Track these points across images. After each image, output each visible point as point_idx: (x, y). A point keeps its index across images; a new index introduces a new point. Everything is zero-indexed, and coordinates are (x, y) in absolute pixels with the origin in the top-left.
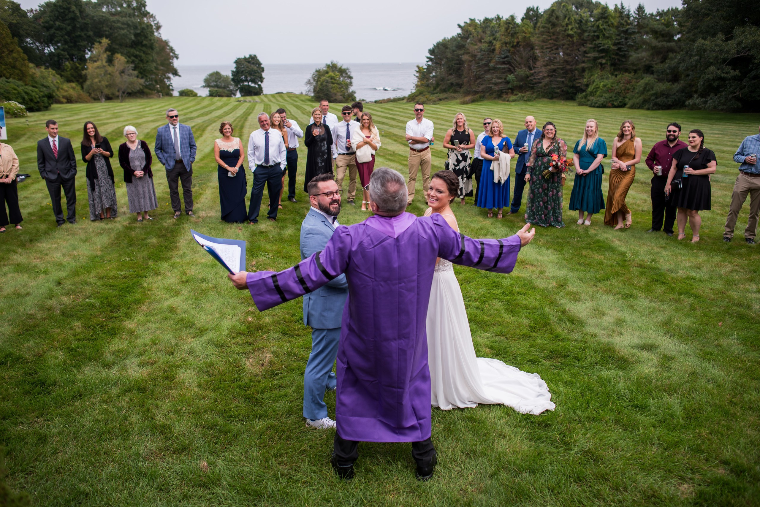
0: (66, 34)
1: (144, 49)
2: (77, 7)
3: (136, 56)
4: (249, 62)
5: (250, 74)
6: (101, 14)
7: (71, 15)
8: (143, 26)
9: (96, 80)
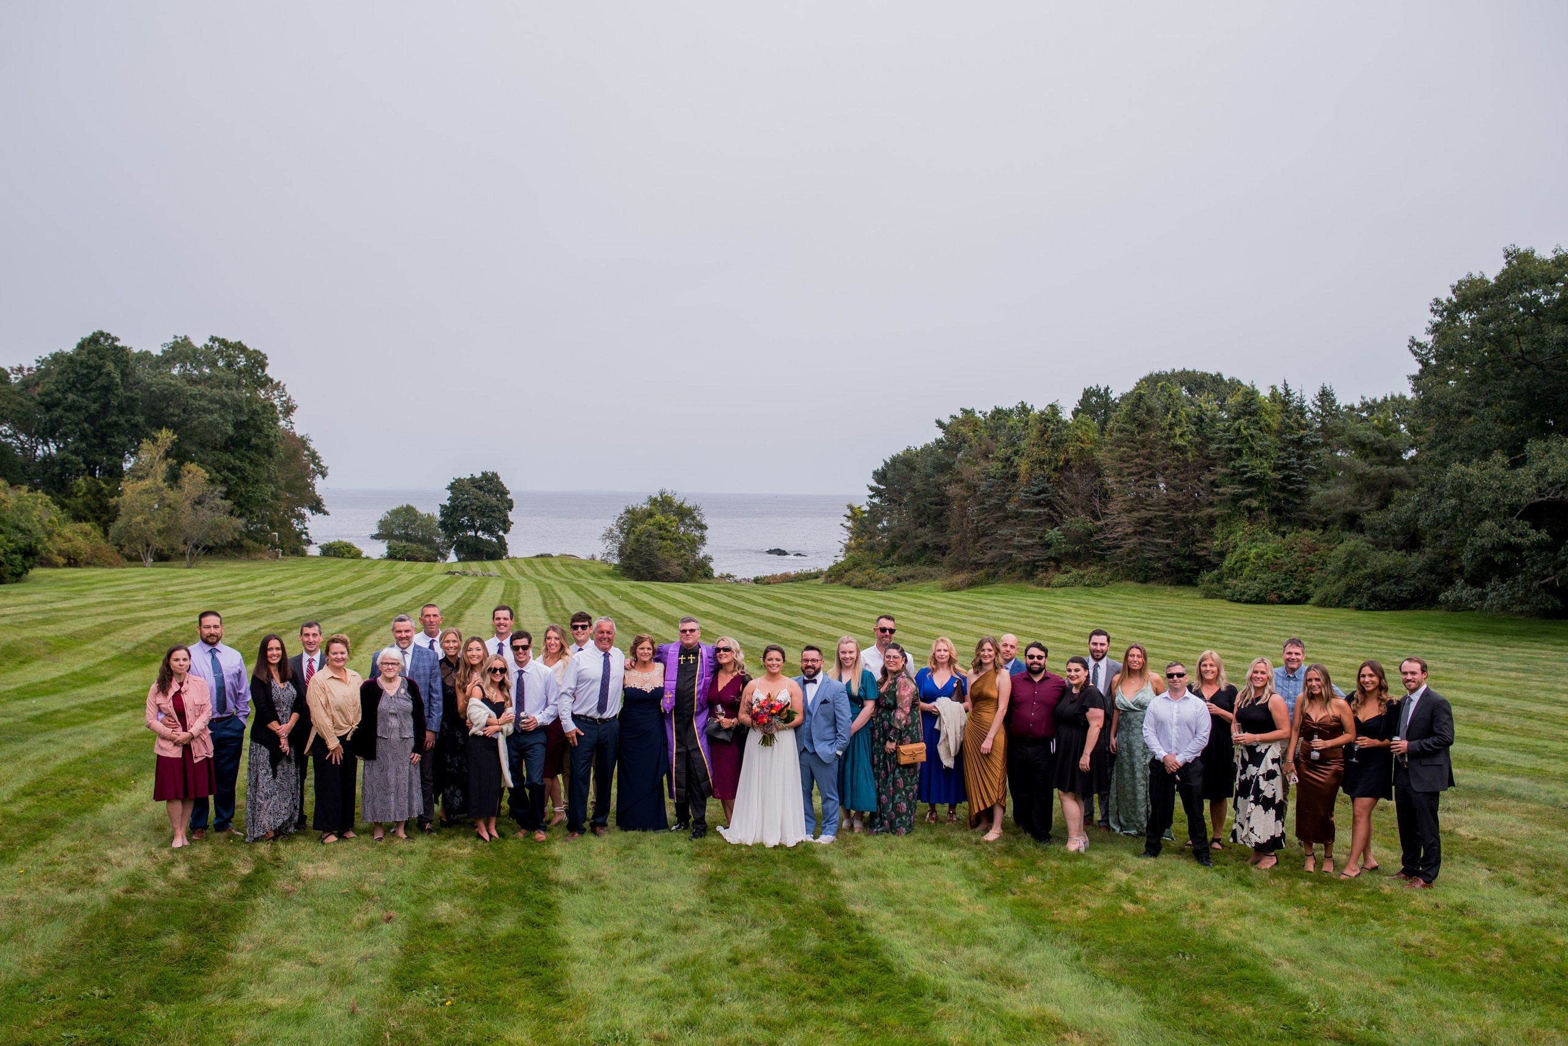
0: (85, 420)
1: (252, 454)
2: (117, 366)
3: (233, 470)
4: (481, 488)
5: (482, 514)
6: (168, 380)
7: (102, 381)
8: (257, 407)
9: (139, 518)
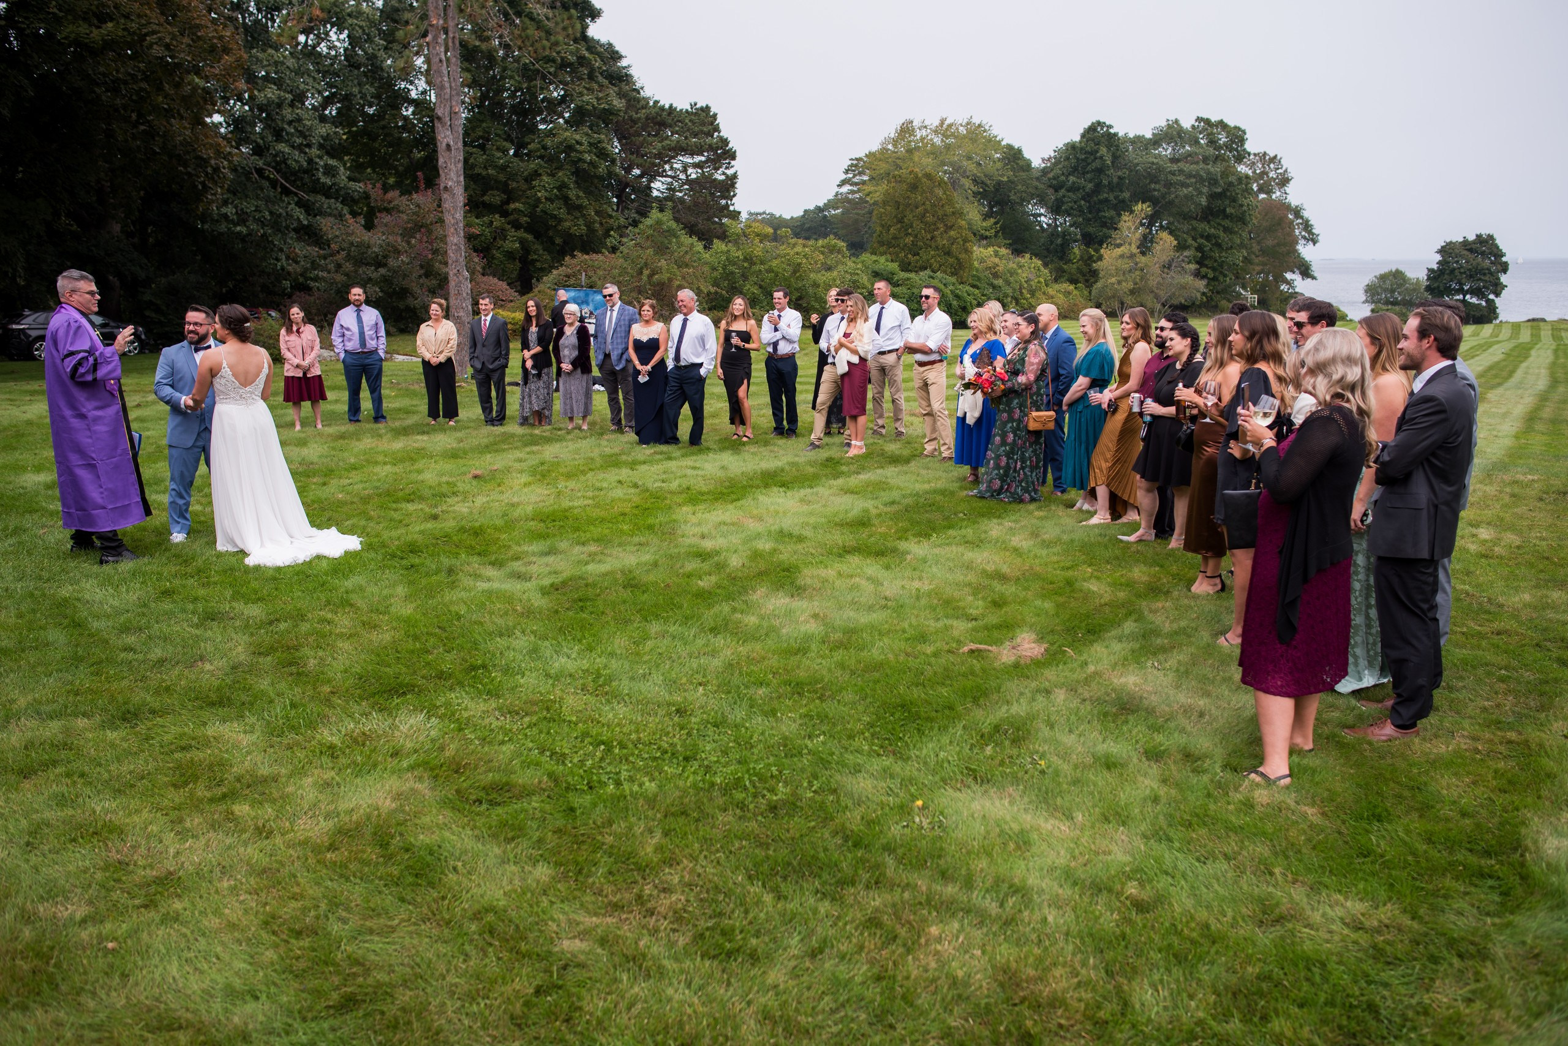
0: (1083, 198)
1: (1227, 223)
2: (1109, 150)
3: (1208, 238)
4: (1471, 250)
5: (1471, 277)
6: (1151, 160)
7: (1097, 164)
8: (1232, 179)
9: (1113, 280)
